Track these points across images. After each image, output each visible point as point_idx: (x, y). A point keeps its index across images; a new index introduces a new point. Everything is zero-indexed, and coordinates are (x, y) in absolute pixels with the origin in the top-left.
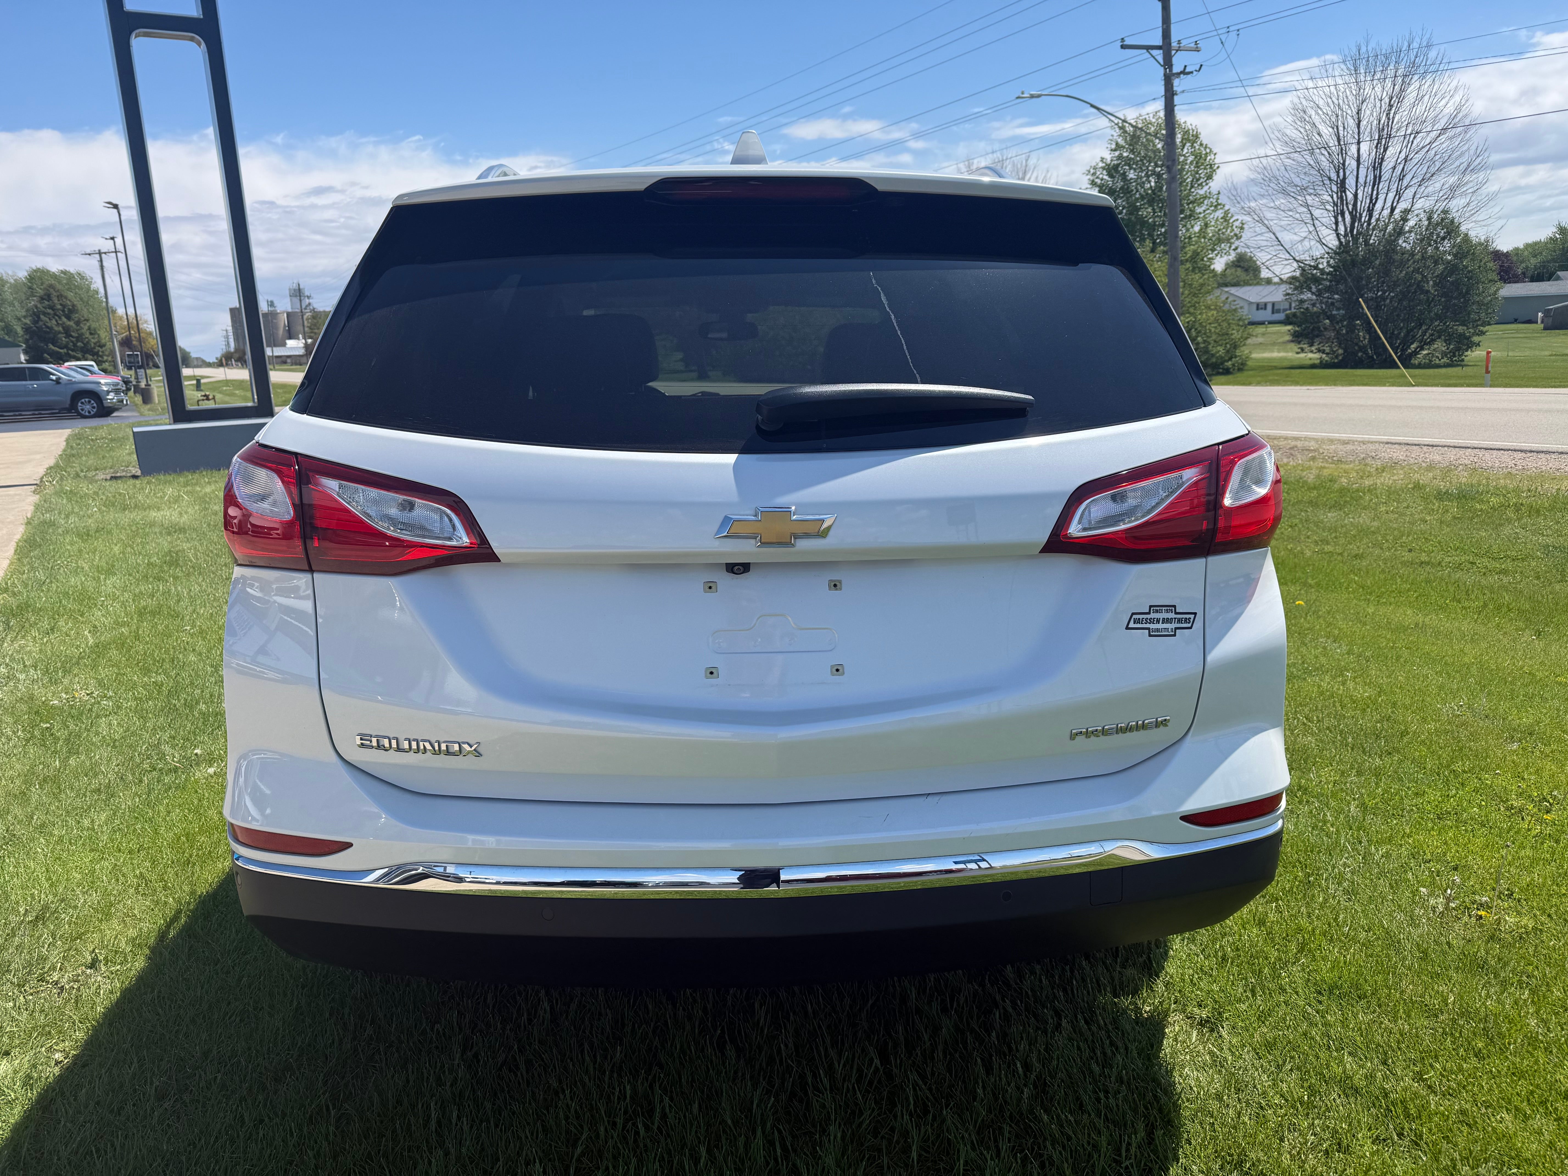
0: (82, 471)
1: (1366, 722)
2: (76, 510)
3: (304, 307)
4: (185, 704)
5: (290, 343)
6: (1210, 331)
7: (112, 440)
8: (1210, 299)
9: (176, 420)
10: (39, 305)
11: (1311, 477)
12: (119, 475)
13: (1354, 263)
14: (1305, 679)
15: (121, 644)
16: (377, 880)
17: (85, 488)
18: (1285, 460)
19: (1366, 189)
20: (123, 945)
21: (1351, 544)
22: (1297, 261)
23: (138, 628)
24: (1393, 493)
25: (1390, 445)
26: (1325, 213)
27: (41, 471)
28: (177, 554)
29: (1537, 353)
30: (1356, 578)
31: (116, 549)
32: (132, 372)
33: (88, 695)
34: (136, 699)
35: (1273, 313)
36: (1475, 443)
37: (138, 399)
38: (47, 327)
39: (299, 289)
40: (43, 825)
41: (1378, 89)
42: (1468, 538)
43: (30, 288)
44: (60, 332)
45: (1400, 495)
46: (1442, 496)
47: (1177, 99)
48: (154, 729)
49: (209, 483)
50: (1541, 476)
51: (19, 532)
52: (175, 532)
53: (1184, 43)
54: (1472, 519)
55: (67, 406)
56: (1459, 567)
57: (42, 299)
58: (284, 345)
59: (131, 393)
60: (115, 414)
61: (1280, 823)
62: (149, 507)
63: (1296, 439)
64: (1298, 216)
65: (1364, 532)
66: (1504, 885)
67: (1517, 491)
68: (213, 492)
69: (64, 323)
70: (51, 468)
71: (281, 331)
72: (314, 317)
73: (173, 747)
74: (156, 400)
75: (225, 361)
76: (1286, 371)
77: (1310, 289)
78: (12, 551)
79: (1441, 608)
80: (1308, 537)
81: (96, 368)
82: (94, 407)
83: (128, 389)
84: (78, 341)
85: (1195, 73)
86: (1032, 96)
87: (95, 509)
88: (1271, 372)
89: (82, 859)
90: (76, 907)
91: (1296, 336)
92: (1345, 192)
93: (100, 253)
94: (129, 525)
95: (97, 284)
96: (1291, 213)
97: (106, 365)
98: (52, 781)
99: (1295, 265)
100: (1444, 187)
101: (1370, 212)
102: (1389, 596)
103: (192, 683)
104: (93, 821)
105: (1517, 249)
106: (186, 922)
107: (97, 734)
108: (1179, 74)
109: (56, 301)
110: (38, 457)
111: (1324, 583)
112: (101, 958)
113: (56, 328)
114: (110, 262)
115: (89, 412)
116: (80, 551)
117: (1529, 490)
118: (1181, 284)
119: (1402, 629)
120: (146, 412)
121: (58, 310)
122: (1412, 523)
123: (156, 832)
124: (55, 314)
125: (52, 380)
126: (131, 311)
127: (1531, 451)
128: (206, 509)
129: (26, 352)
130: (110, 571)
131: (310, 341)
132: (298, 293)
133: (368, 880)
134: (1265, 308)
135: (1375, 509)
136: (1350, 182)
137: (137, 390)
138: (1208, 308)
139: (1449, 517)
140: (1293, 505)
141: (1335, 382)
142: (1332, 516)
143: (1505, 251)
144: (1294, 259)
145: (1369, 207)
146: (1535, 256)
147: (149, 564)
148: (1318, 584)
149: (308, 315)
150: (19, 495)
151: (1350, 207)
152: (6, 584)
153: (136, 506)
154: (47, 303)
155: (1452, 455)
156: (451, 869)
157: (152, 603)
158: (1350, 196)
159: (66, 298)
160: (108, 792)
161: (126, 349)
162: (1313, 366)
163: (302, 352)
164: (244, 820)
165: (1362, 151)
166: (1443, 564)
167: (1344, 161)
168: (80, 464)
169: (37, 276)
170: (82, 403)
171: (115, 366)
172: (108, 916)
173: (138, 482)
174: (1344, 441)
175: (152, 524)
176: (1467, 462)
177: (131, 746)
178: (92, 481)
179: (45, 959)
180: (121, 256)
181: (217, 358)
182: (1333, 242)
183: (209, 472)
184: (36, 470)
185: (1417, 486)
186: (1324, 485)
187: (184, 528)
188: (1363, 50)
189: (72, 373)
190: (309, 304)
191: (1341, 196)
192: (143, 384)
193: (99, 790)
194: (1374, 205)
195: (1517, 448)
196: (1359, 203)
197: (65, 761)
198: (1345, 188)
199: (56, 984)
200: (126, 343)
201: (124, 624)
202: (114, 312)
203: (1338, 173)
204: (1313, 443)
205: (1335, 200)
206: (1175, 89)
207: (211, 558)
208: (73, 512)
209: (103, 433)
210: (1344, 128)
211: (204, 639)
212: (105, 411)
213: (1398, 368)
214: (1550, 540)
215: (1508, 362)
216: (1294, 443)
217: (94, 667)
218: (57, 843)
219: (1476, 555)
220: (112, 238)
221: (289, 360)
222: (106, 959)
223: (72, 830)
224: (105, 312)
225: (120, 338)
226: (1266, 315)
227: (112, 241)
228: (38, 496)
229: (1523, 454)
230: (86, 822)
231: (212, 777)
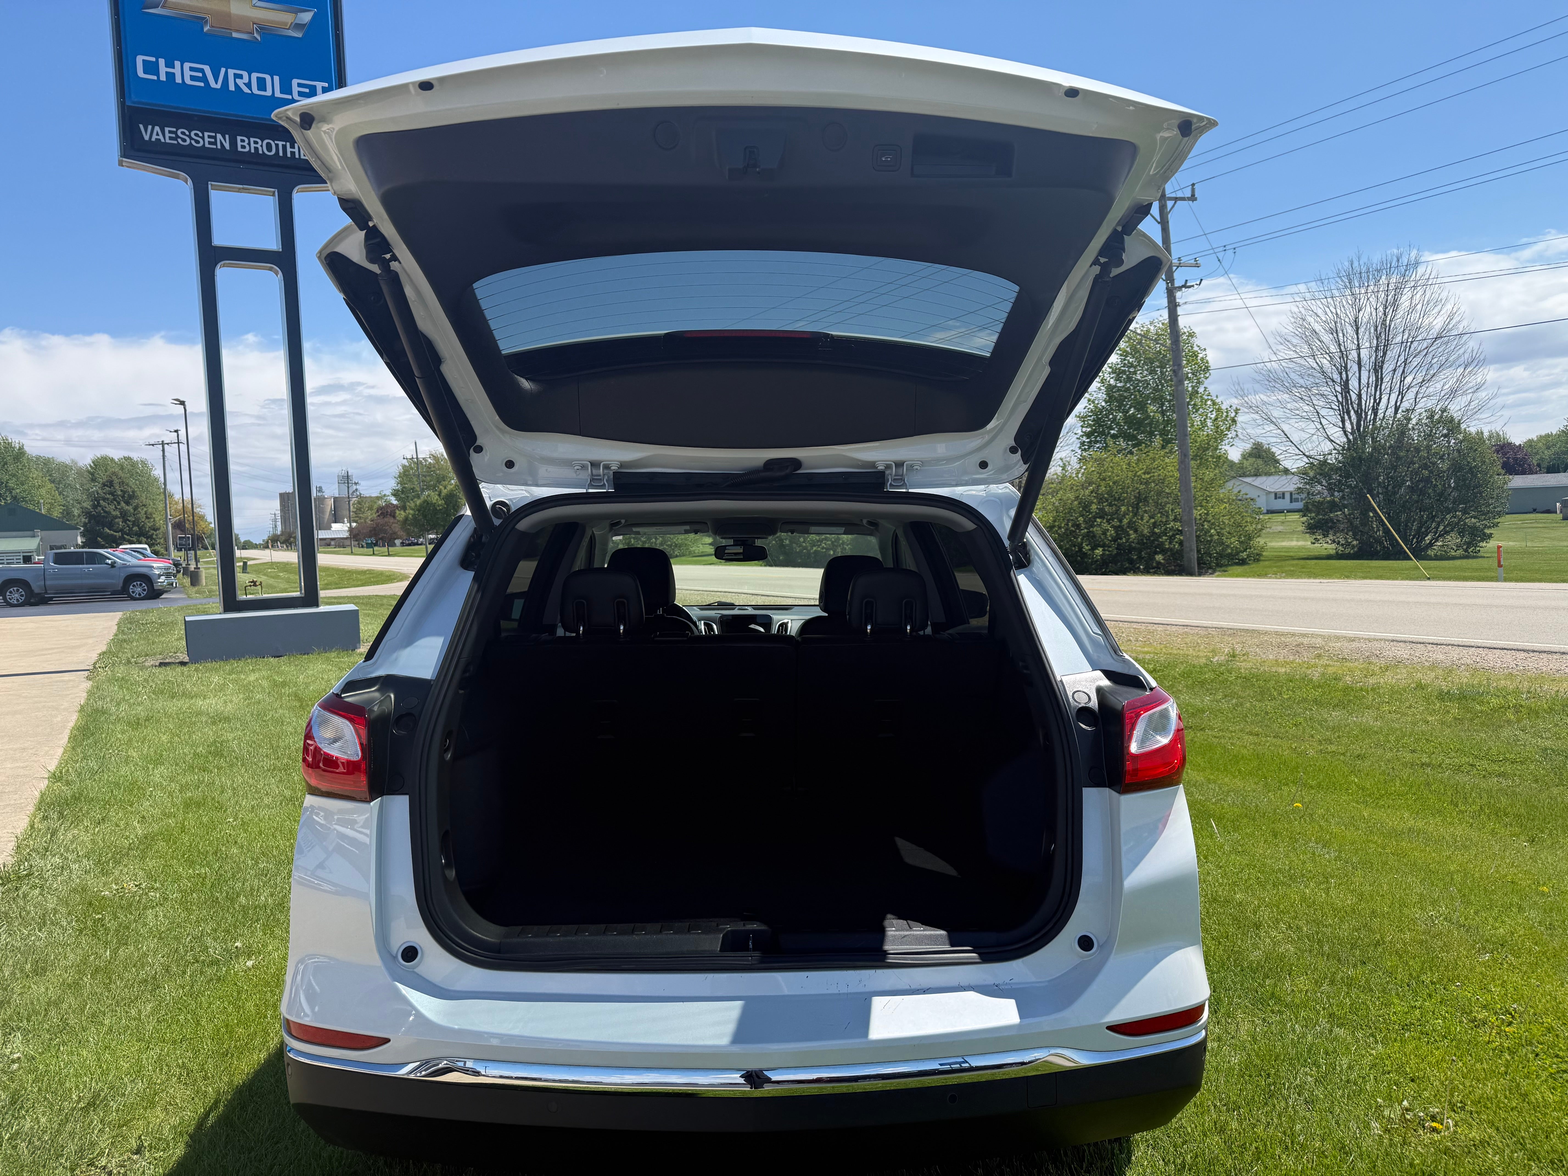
0: (133, 657)
1: (1345, 931)
2: (127, 698)
3: (351, 492)
4: (227, 897)
5: (335, 526)
6: (1224, 523)
7: (162, 624)
8: (1222, 493)
9: (227, 610)
10: (100, 491)
11: (1316, 676)
12: (167, 661)
13: (1360, 459)
14: (1290, 886)
15: (168, 837)
16: (411, 1072)
17: (136, 675)
18: (1291, 658)
19: (1369, 390)
20: (166, 1132)
21: (1354, 744)
22: (1307, 457)
23: (184, 820)
24: (1396, 693)
25: (1395, 643)
26: (1332, 412)
27: (94, 657)
28: (222, 745)
29: (1556, 543)
30: (1356, 780)
31: (164, 738)
32: (182, 553)
33: (136, 886)
34: (181, 891)
35: (1291, 502)
36: (1479, 642)
37: (187, 581)
38: (105, 512)
39: (348, 476)
40: (94, 1015)
41: (1373, 299)
42: (1468, 740)
43: (92, 474)
44: (116, 517)
45: (1402, 695)
46: (1443, 696)
47: (1180, 311)
48: (197, 921)
49: (253, 670)
50: (1541, 677)
51: (72, 719)
52: (220, 721)
53: (1184, 260)
54: (1472, 720)
55: (120, 588)
56: (1458, 769)
57: (104, 485)
58: (329, 528)
59: (180, 575)
60: (163, 596)
61: (1203, 1033)
62: (196, 696)
63: (1304, 635)
64: (1305, 414)
65: (1366, 731)
66: (1457, 1098)
67: (1517, 692)
68: (257, 680)
69: (122, 508)
70: (104, 653)
71: (327, 515)
72: (359, 503)
73: (215, 940)
74: (204, 582)
75: (273, 542)
76: (1302, 562)
77: (1320, 483)
78: (66, 740)
79: (1439, 812)
80: (1312, 736)
81: (149, 551)
82: (144, 590)
83: (178, 572)
84: (134, 525)
85: (1196, 286)
87: (145, 697)
88: (1287, 562)
89: (130, 1049)
90: (124, 1095)
91: (1310, 529)
92: (1349, 393)
93: (163, 444)
94: (177, 714)
95: (158, 472)
96: (1297, 412)
97: (157, 548)
98: (105, 973)
99: (1306, 459)
100: (1445, 388)
101: (1375, 411)
102: (1388, 798)
103: (234, 876)
104: (140, 1011)
105: (1530, 441)
106: (224, 1111)
107: (145, 925)
108: (1180, 288)
109: (117, 487)
110: (90, 641)
111: (1324, 784)
112: (146, 1144)
113: (114, 513)
114: (171, 450)
115: (140, 595)
116: (130, 740)
117: (1529, 692)
118: (1193, 479)
119: (1397, 834)
120: (194, 595)
121: (118, 496)
122: (1414, 724)
123: (198, 1023)
124: (115, 500)
125: (107, 564)
126: (187, 496)
127: (1534, 651)
128: (248, 698)
129: (83, 535)
130: (158, 761)
131: (354, 525)
132: (346, 479)
133: (403, 1072)
134: (1284, 498)
135: (1378, 709)
136: (1353, 384)
137: (186, 571)
138: (1221, 501)
139: (1449, 718)
140: (1298, 703)
141: (1347, 575)
142: (1336, 716)
143: (1517, 444)
144: (1304, 454)
145: (1373, 406)
146: (1548, 448)
147: (196, 754)
148: (1319, 785)
149: (354, 500)
150: (73, 681)
151: (1355, 406)
152: (61, 773)
153: (184, 694)
154: (108, 489)
155: (1455, 653)
156: (470, 1064)
157: (197, 795)
158: (1354, 397)
159: (127, 485)
160: (153, 984)
161: (178, 531)
162: (1329, 557)
163: (346, 535)
164: (298, 1016)
165: (1362, 356)
166: (1444, 766)
167: (1346, 365)
168: (131, 649)
169: (101, 463)
170: (134, 586)
171: (167, 549)
172: (152, 1105)
173: (185, 669)
174: (1350, 638)
175: (199, 713)
176: (1469, 662)
177: (176, 938)
178: (143, 668)
179: (93, 1144)
180: (183, 447)
181: (263, 541)
182: (1341, 439)
183: (254, 660)
184: (88, 656)
185: (1420, 686)
186: (1328, 683)
187: (228, 717)
188: (1356, 264)
189: (126, 557)
190: (357, 490)
191: (1346, 397)
192: (192, 567)
193: (146, 981)
194: (1378, 404)
195: (1520, 648)
196: (1363, 402)
197: (115, 952)
198: (1349, 389)
199: (104, 1169)
200: (179, 526)
201: (169, 816)
202: (171, 496)
203: (1341, 374)
204: (1319, 640)
205: (1340, 399)
206: (1178, 300)
207: (254, 748)
208: (124, 699)
209: (151, 617)
210: (1344, 335)
211: (245, 831)
212: (154, 594)
213: (1411, 559)
214: (1548, 743)
215: (1525, 553)
216: (1301, 640)
217: (143, 858)
218: (107, 1034)
219: (1476, 757)
220: (176, 431)
221: (333, 543)
222: (150, 1146)
223: (121, 1019)
224: (162, 496)
225: (173, 521)
226: (1285, 504)
227: (176, 434)
228: (91, 683)
229: (1526, 654)
230: (133, 1012)
231: (250, 969)
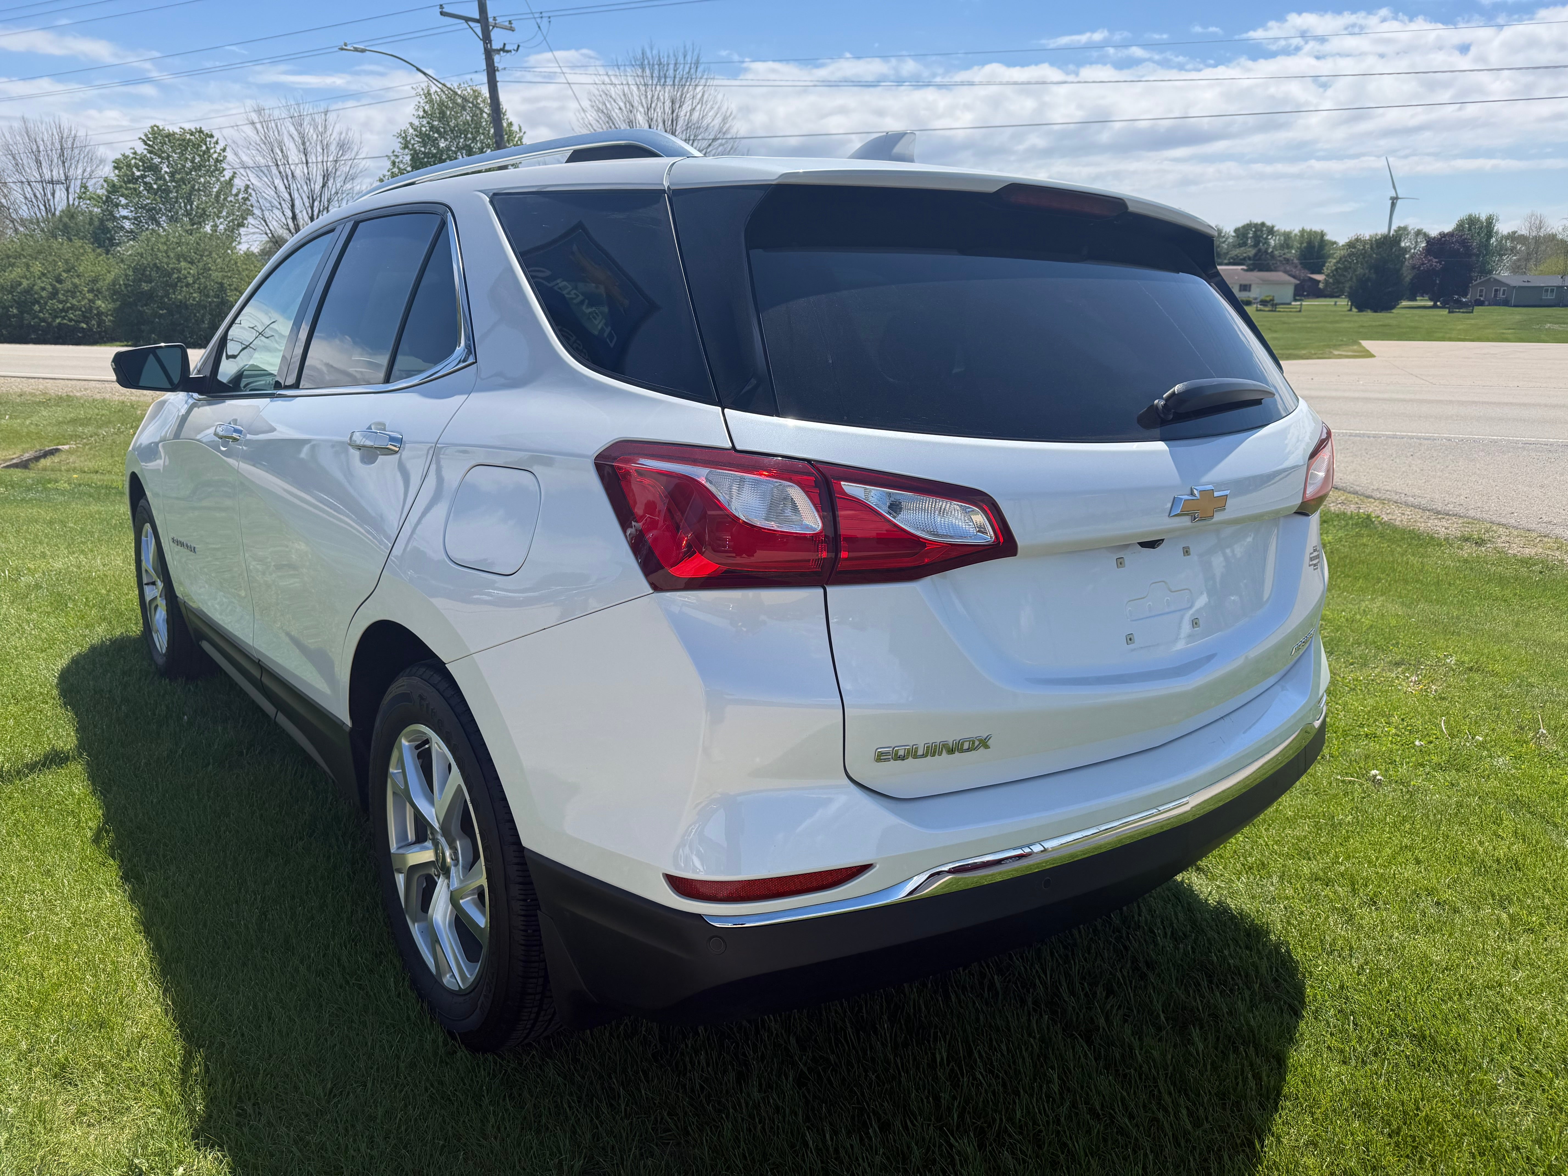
85: (513, 52)
86: (356, 50)
108: (498, 51)
